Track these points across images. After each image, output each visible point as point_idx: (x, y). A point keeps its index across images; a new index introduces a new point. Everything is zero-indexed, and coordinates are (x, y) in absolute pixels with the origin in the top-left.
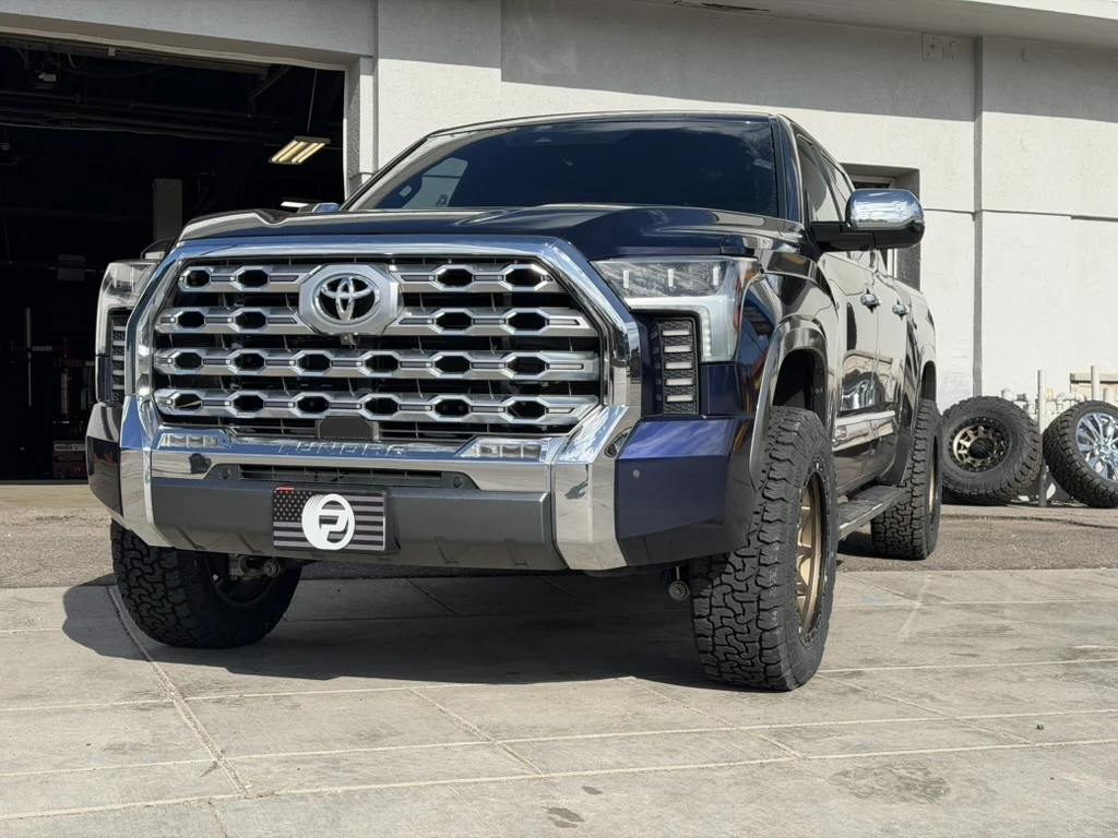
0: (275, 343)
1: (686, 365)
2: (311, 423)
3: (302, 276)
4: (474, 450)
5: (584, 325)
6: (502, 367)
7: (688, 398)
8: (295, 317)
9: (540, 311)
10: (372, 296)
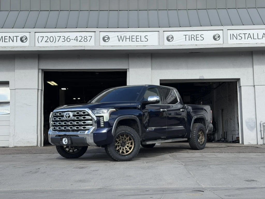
0: (62, 121)
1: (103, 122)
2: (65, 130)
3: (64, 113)
4: (79, 133)
5: (90, 118)
6: (81, 123)
7: (103, 126)
8: (63, 118)
9: (85, 116)
10: (70, 115)
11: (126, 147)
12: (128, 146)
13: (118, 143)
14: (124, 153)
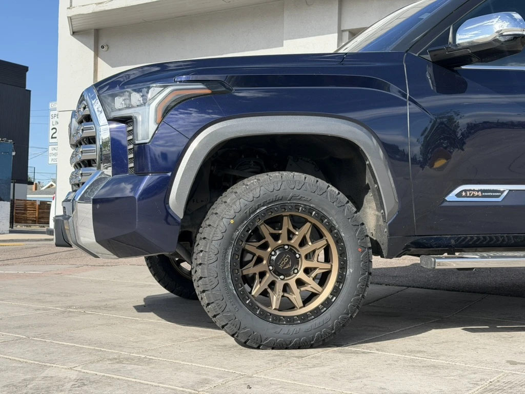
11: (301, 275)
12: (307, 271)
13: (260, 260)
14: (293, 307)
